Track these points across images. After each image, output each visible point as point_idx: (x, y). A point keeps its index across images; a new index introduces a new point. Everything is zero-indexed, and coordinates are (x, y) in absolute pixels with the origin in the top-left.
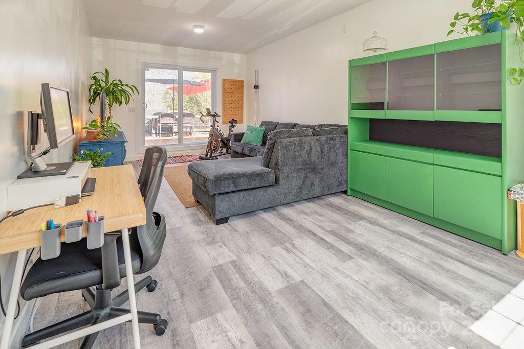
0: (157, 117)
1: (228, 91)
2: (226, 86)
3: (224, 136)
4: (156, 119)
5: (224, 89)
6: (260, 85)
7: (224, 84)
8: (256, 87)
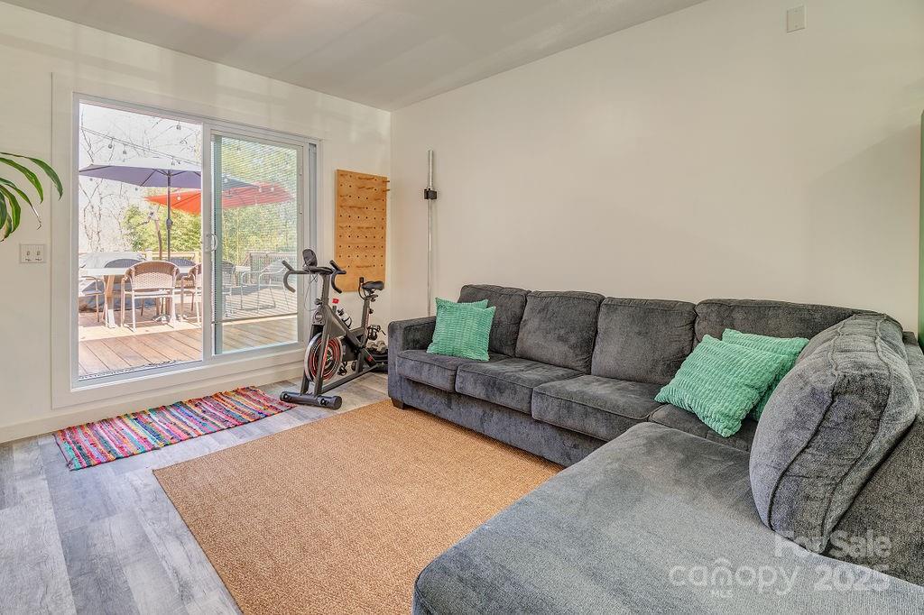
0: (122, 271)
1: (350, 202)
2: (345, 190)
3: (352, 328)
4: (117, 280)
5: (340, 198)
6: (441, 189)
7: (339, 185)
8: (430, 195)
